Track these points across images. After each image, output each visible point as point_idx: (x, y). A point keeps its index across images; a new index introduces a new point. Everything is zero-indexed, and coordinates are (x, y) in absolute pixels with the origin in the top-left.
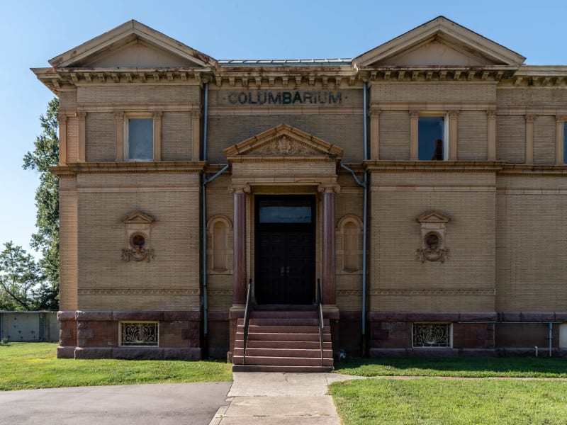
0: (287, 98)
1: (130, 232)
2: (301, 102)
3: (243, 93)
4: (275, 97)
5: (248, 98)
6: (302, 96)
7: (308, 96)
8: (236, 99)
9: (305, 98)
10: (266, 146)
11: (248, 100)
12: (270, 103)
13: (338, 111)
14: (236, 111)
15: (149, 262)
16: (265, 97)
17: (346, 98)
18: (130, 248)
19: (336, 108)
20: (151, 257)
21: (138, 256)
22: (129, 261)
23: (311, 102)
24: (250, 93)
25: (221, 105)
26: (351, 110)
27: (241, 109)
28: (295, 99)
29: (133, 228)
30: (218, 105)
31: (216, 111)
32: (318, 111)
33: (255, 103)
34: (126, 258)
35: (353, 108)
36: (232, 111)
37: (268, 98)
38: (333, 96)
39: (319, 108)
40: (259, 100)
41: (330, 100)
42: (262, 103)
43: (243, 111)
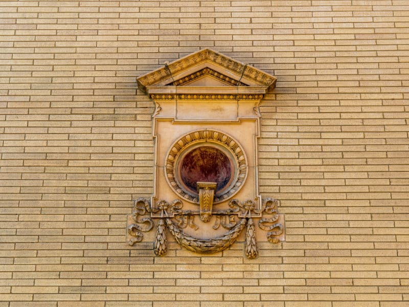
1: (172, 134)
15: (253, 256)
18: (169, 195)
20: (262, 235)
21: (206, 231)
22: (163, 253)
29: (182, 116)
34: (149, 238)
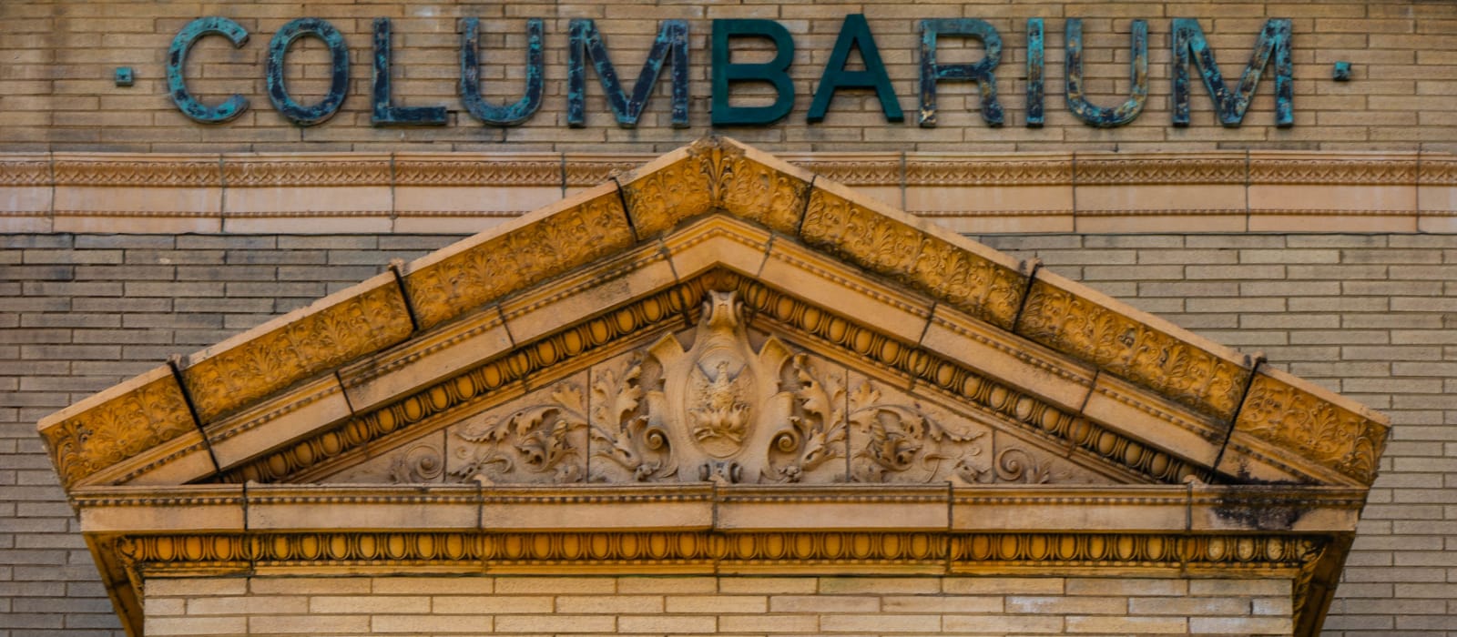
0: (751, 77)
2: (895, 117)
3: (310, 30)
4: (629, 62)
5: (364, 74)
6: (899, 60)
7: (955, 53)
8: (247, 83)
9: (933, 78)
10: (524, 407)
11: (361, 97)
12: (578, 121)
13: (1259, 197)
14: (237, 200)
16: (536, 58)
17: (1341, 78)
19: (1244, 173)
23: (993, 117)
24: (383, 27)
25: (97, 138)
26: (1397, 197)
27: (292, 177)
28: (836, 85)
30: (60, 135)
31: (39, 198)
32: (1059, 198)
33: (431, 119)
35: (1416, 174)
36: (204, 199)
37: (558, 72)
38: (1208, 59)
39: (1077, 173)
40: (470, 89)
41: (1180, 93)
42: (499, 124)
43: (303, 199)
